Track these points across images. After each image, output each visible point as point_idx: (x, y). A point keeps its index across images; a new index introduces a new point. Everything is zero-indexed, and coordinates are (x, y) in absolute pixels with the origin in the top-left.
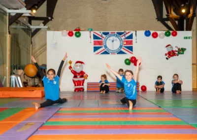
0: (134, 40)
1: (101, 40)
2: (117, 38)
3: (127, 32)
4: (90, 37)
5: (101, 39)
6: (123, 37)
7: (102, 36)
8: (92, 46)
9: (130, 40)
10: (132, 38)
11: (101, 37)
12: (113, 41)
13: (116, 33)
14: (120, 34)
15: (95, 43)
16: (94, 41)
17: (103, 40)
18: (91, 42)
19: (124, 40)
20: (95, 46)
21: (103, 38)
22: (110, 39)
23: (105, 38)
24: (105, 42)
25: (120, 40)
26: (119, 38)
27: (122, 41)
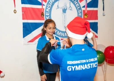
0: (99, 9)
1: (39, 7)
2: (72, 5)
6: (83, 4)
8: (19, 21)
9: (95, 9)
10: (97, 6)
15: (26, 14)
16: (23, 8)
17: (44, 7)
18: (15, 12)
19: (83, 9)
20: (26, 21)
21: (44, 3)
22: (58, 6)
23: (49, 2)
24: (49, 11)
25: (78, 8)
26: (75, 4)
27: (80, 10)
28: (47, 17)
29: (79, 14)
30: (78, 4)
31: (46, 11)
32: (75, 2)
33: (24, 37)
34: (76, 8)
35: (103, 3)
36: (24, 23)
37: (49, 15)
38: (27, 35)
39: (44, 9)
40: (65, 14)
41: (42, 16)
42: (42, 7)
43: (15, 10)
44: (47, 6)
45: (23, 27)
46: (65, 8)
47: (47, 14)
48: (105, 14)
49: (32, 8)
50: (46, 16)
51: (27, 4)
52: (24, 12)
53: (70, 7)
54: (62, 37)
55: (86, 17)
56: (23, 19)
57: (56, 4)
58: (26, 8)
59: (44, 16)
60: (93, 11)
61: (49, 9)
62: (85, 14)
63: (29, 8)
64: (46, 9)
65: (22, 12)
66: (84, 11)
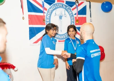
0: (87, 16)
1: (42, 14)
2: (66, 12)
3: (80, 2)
4: (22, 7)
5: (42, 12)
6: (75, 11)
7: (43, 6)
8: (26, 26)
9: (84, 16)
10: (85, 14)
11: (41, 9)
12: (61, 17)
13: (65, 3)
14: (71, 4)
15: (31, 20)
16: (29, 15)
17: (45, 14)
18: (23, 18)
19: (75, 16)
20: (31, 26)
21: (45, 11)
22: (56, 13)
23: (49, 11)
24: (49, 18)
25: (71, 15)
26: (69, 12)
27: (73, 17)
28: (47, 23)
29: (72, 20)
30: (71, 12)
31: (46, 18)
32: (69, 10)
33: (30, 39)
34: (70, 15)
35: (90, 11)
36: (30, 28)
37: (49, 21)
38: (32, 37)
39: (45, 16)
40: (61, 20)
41: (44, 22)
42: (44, 14)
43: (23, 17)
44: (47, 14)
45: (30, 31)
46: (61, 16)
47: (48, 20)
48: (92, 20)
49: (37, 16)
50: (47, 21)
51: (32, 12)
52: (30, 19)
53: (65, 14)
54: (59, 39)
55: (77, 22)
56: (29, 24)
57: (54, 12)
58: (32, 15)
59: (45, 21)
60: (82, 17)
61: (49, 16)
62: (77, 20)
63: (33, 15)
64: (47, 16)
65: (29, 19)
66: (76, 18)
